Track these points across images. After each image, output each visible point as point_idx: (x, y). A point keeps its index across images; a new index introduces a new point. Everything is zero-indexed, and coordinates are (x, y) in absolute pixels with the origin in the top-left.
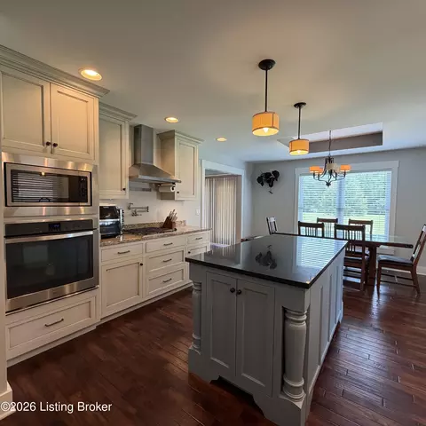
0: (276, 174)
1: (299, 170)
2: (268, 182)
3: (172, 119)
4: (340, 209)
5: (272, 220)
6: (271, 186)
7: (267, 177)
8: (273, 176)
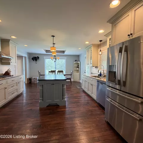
0: (38, 57)
1: (45, 57)
2: (35, 60)
3: (13, 37)
4: (55, 68)
5: (39, 71)
6: (36, 61)
7: (35, 58)
8: (37, 58)
